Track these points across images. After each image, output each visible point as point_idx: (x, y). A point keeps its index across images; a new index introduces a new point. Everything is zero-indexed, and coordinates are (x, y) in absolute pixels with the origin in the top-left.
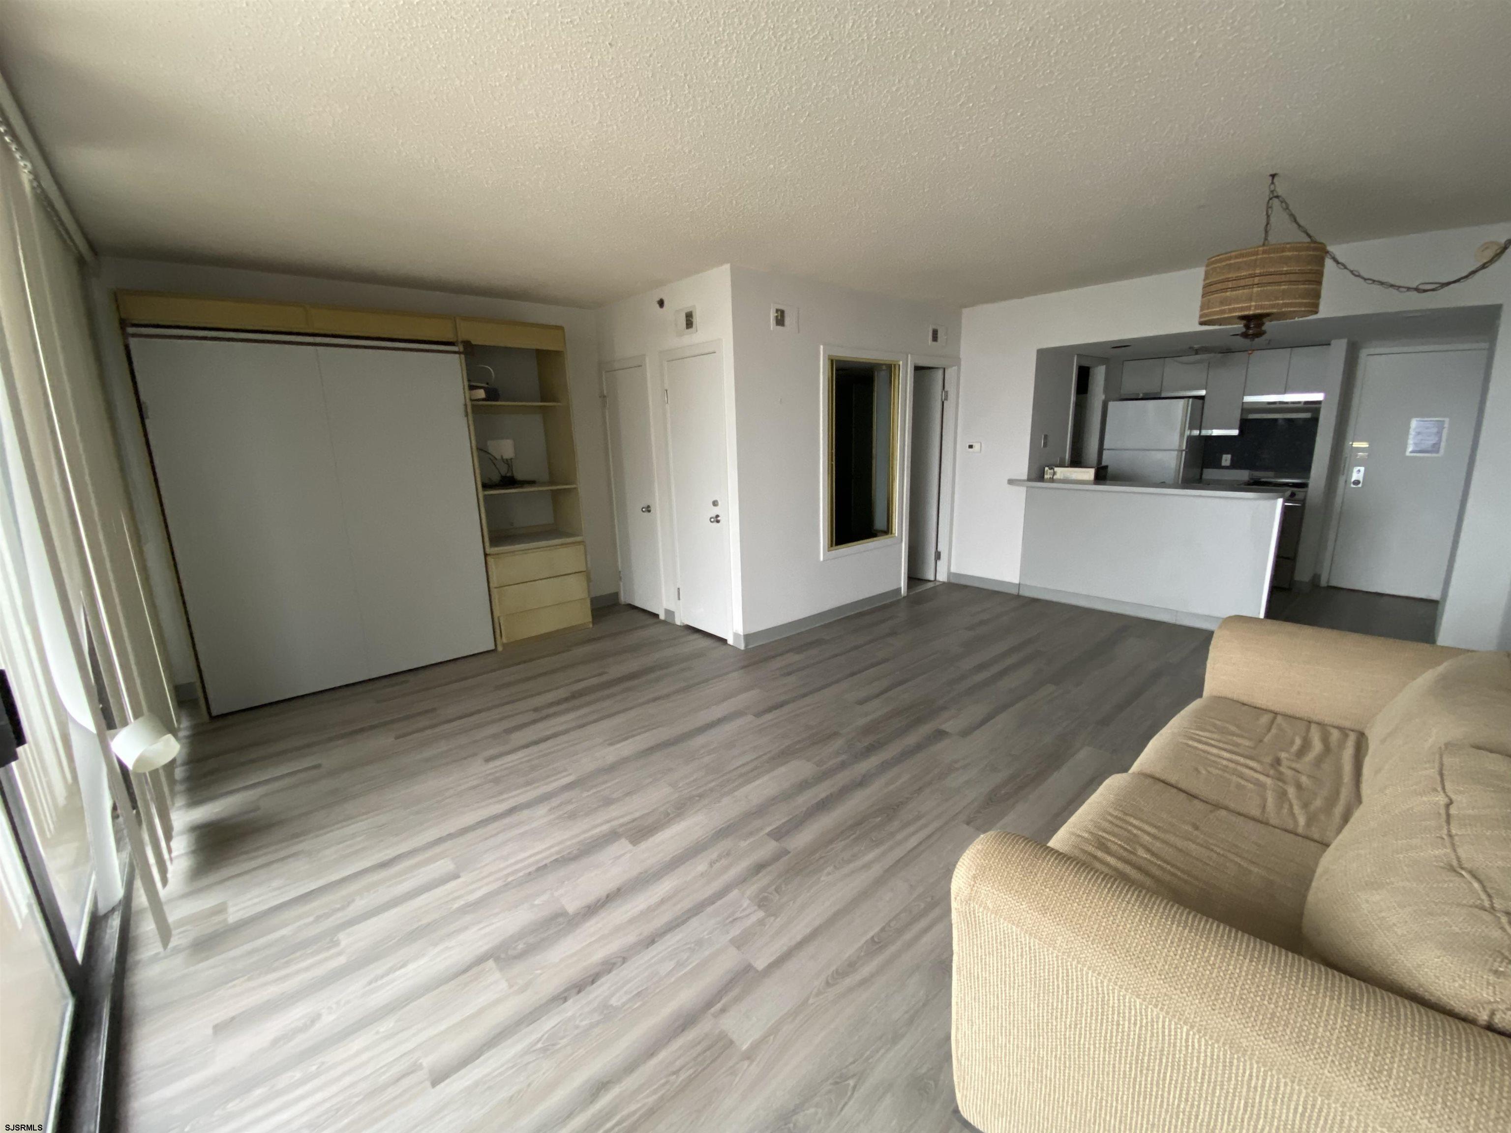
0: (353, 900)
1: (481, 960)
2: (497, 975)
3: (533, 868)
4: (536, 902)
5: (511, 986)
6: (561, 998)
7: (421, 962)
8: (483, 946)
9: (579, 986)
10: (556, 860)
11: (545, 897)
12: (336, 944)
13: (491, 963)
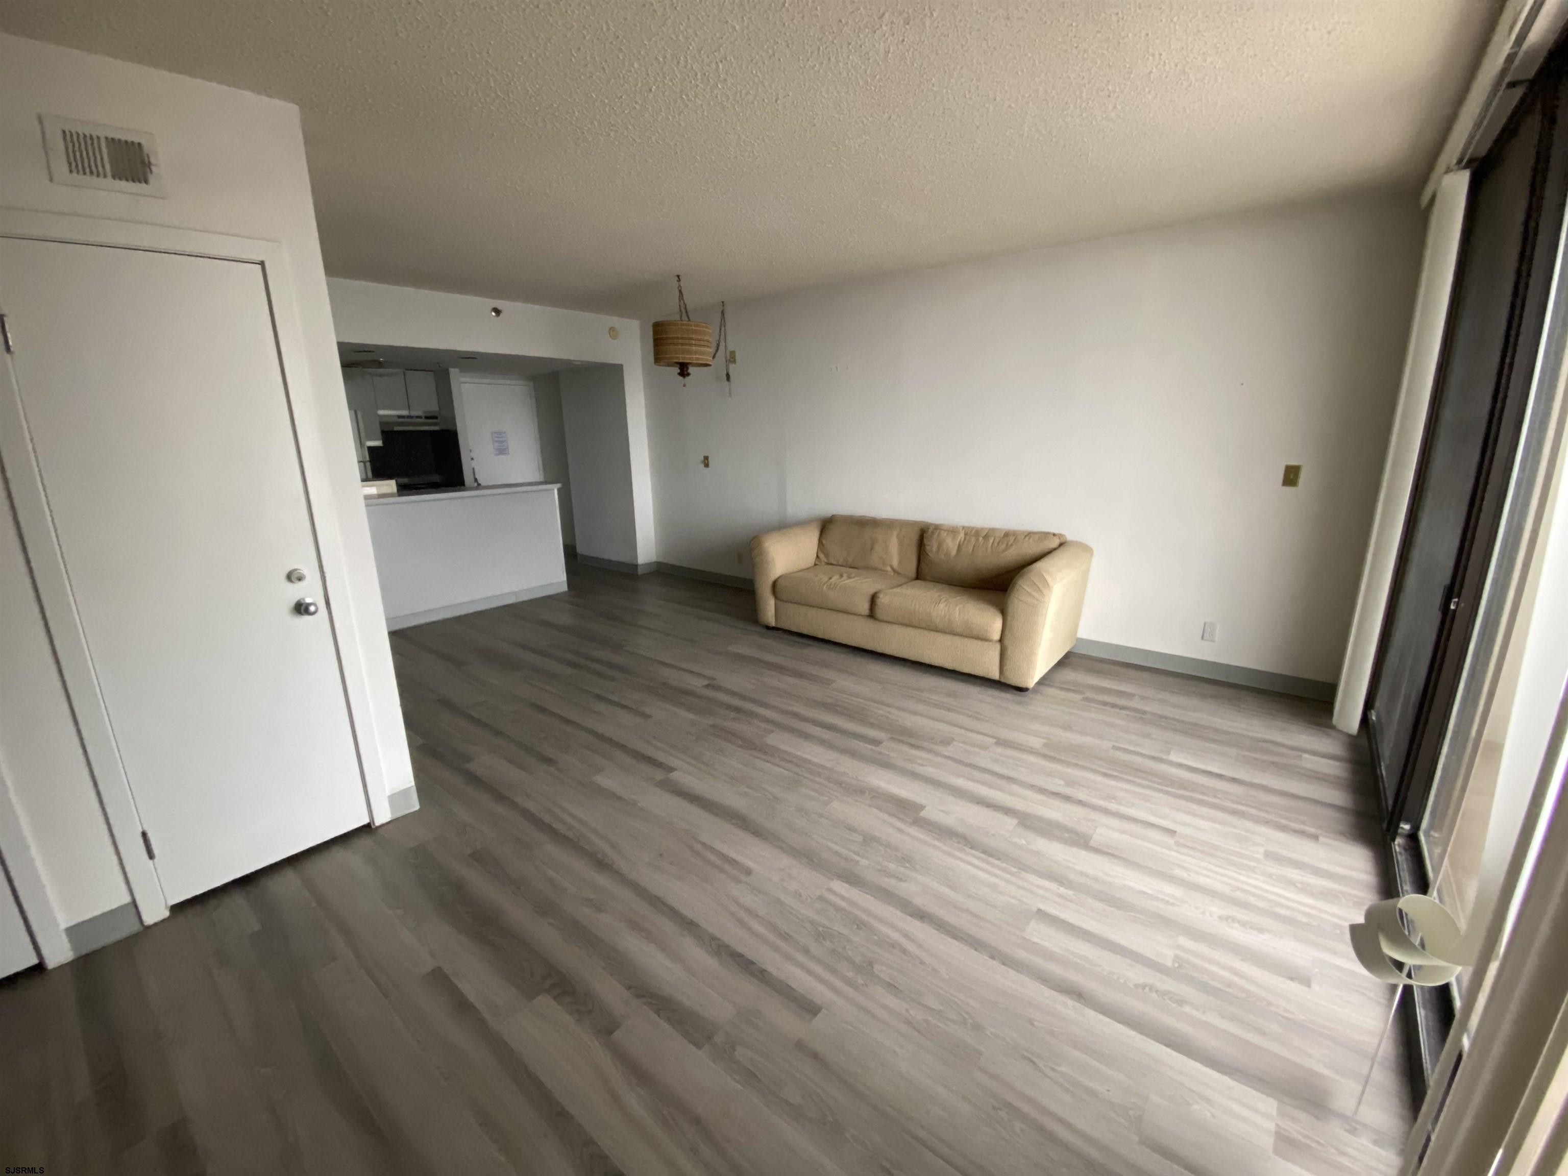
0: (1136, 986)
1: (1097, 851)
2: (1095, 836)
3: (992, 860)
4: (1024, 842)
5: (1096, 827)
6: (1080, 803)
7: (1131, 884)
8: (1084, 854)
9: (1067, 799)
10: (972, 848)
11: (1016, 840)
12: (1177, 958)
13: (1092, 843)
